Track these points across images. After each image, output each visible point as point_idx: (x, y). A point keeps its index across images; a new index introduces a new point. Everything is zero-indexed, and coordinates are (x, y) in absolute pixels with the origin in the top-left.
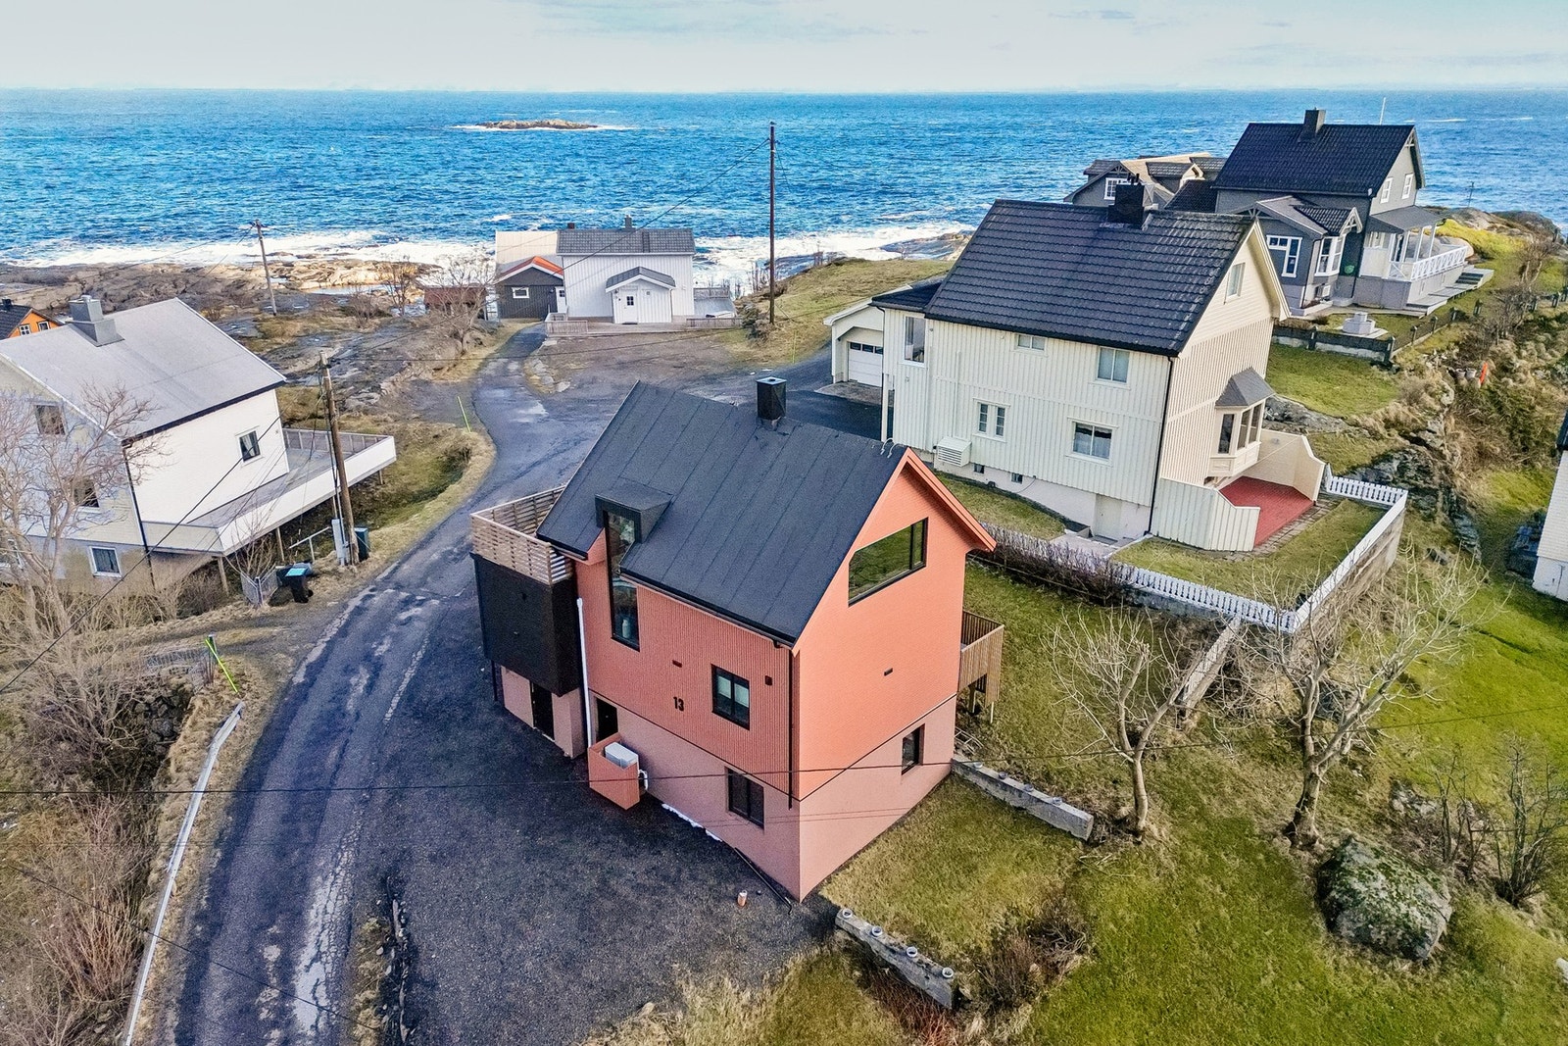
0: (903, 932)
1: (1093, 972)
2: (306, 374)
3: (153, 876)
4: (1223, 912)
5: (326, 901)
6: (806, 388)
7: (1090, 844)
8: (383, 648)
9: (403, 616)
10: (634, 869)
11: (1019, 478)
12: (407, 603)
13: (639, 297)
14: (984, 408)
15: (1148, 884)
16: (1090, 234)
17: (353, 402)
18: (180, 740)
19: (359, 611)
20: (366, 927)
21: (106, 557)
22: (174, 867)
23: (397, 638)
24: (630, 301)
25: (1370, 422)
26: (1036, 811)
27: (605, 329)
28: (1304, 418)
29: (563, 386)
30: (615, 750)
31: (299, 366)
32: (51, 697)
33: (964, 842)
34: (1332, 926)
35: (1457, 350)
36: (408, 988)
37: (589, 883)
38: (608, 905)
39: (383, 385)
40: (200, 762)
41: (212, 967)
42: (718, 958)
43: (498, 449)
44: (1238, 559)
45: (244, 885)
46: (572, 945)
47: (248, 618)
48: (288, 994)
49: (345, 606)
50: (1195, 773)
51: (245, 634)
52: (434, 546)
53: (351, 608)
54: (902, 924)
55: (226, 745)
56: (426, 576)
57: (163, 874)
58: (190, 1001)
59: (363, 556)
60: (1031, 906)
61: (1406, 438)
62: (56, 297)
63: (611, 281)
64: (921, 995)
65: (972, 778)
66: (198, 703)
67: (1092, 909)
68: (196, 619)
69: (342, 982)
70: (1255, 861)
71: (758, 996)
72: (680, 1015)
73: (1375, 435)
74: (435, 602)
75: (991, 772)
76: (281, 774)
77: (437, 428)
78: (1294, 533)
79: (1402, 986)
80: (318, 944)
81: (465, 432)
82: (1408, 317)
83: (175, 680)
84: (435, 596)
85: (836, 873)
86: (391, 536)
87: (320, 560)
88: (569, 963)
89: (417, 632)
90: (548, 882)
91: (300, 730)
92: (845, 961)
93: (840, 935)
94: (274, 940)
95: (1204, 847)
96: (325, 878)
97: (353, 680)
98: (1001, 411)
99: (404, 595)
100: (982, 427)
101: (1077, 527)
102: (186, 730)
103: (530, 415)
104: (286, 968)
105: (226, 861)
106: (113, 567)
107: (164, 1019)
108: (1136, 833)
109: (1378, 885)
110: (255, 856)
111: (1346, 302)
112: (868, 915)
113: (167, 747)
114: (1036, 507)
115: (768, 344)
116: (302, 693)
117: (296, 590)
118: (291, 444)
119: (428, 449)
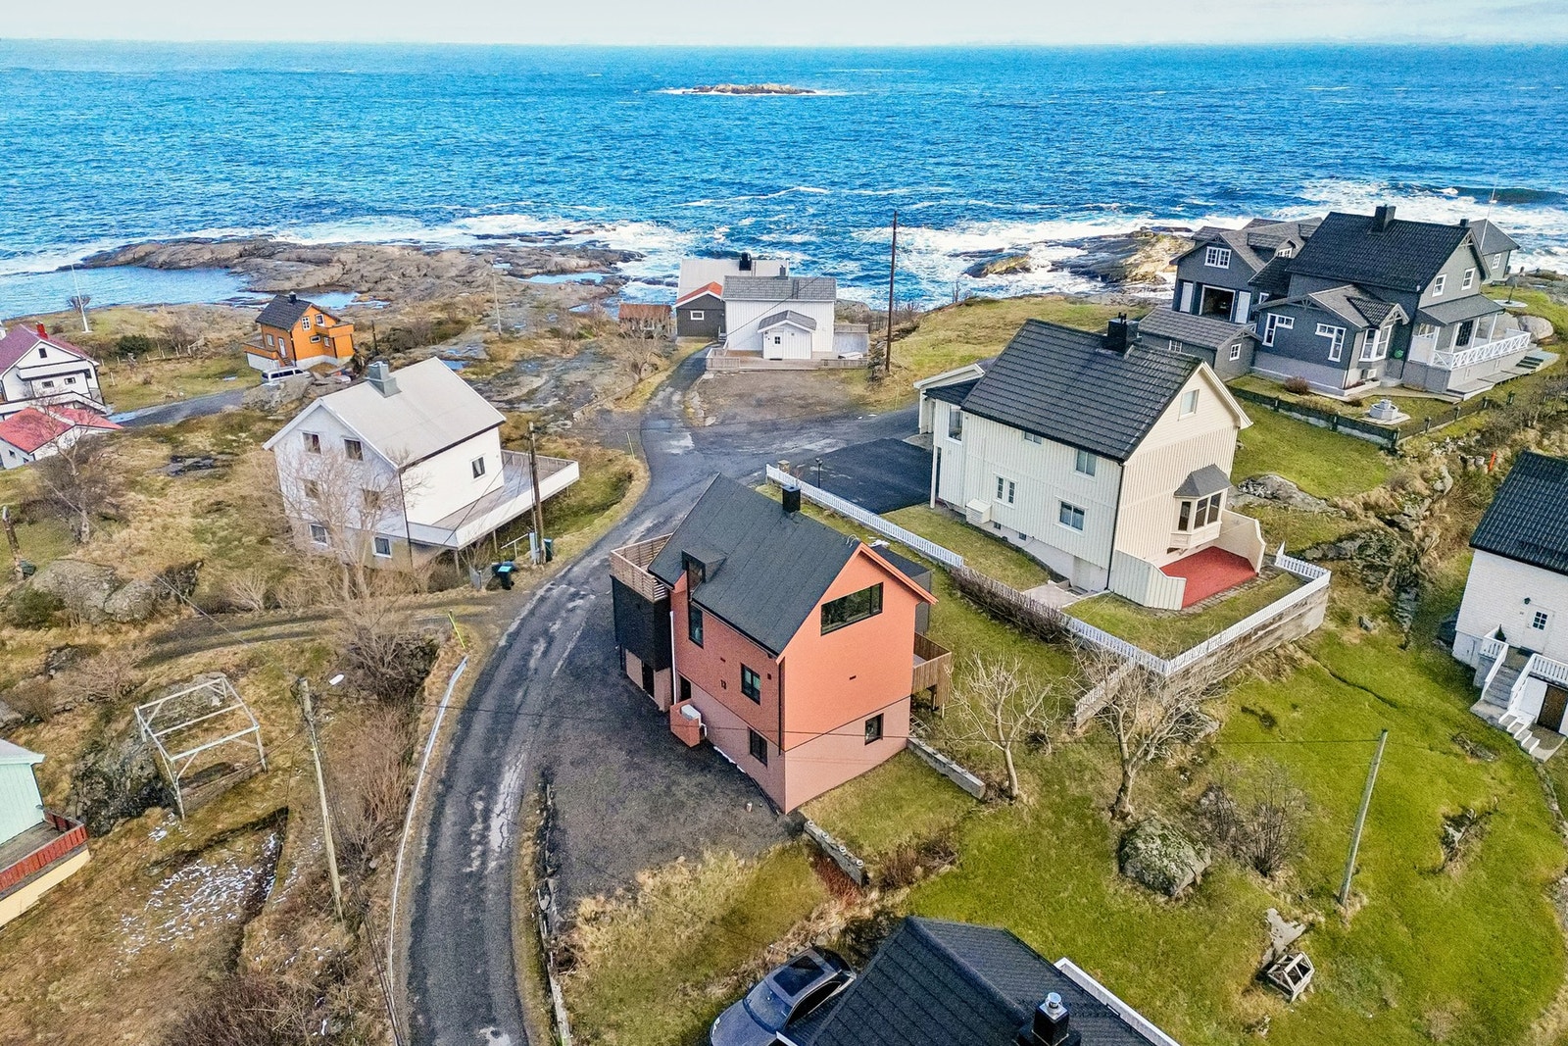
0: (843, 839)
1: (956, 876)
2: (519, 400)
3: (415, 755)
4: (1053, 852)
5: (510, 780)
6: (897, 436)
7: (982, 802)
8: (556, 627)
9: (570, 605)
10: (687, 783)
11: (1023, 537)
12: (574, 596)
13: (785, 336)
14: (1001, 480)
15: (1008, 829)
16: (1087, 357)
17: (552, 428)
18: (431, 676)
19: (543, 599)
20: (531, 798)
21: (383, 545)
22: (428, 750)
23: (565, 621)
24: (778, 340)
25: (1350, 504)
26: (952, 777)
27: (754, 364)
28: (1291, 497)
29: (710, 421)
30: (688, 710)
31: (516, 393)
32: (356, 640)
33: (900, 791)
34: (1122, 869)
35: (1478, 437)
36: (552, 832)
37: (658, 787)
38: (669, 801)
39: (575, 414)
40: (444, 690)
41: (447, 809)
42: (727, 838)
43: (652, 477)
44: (1165, 616)
45: (465, 766)
46: (644, 821)
47: (472, 598)
48: (487, 828)
49: (534, 594)
50: (1069, 764)
51: (472, 609)
52: (596, 555)
53: (538, 597)
54: (844, 834)
55: (458, 681)
56: (589, 576)
57: (422, 754)
58: (435, 825)
59: (549, 559)
60: (929, 833)
61: (1382, 519)
62: (323, 277)
63: (765, 323)
64: (846, 875)
65: (919, 753)
66: (442, 654)
67: (967, 840)
68: (440, 594)
69: (516, 825)
70: (1086, 824)
71: (749, 864)
72: (700, 866)
73: (1351, 516)
74: (593, 597)
75: (930, 750)
76: (489, 703)
77: (611, 453)
78: (1223, 599)
79: (1154, 910)
80: (505, 803)
81: (632, 459)
82: (1444, 402)
83: (428, 637)
84: (593, 592)
85: (812, 800)
86: (570, 542)
87: (521, 558)
88: (641, 830)
89: (578, 619)
90: (636, 784)
91: (502, 676)
92: (805, 851)
93: (805, 836)
94: (481, 798)
95: (1054, 812)
96: (510, 768)
97: (535, 647)
98: (1012, 485)
99: (572, 590)
100: (1000, 496)
101: (1058, 578)
102: (434, 670)
103: (680, 447)
104: (487, 814)
105: (456, 752)
106: (386, 551)
107: (421, 832)
108: (1011, 798)
109: (1154, 846)
110: (473, 749)
111: (1394, 382)
112: (824, 827)
113: (423, 679)
114: (1033, 560)
115: (882, 389)
116: (503, 653)
117: (504, 581)
118: (507, 462)
119: (603, 471)
